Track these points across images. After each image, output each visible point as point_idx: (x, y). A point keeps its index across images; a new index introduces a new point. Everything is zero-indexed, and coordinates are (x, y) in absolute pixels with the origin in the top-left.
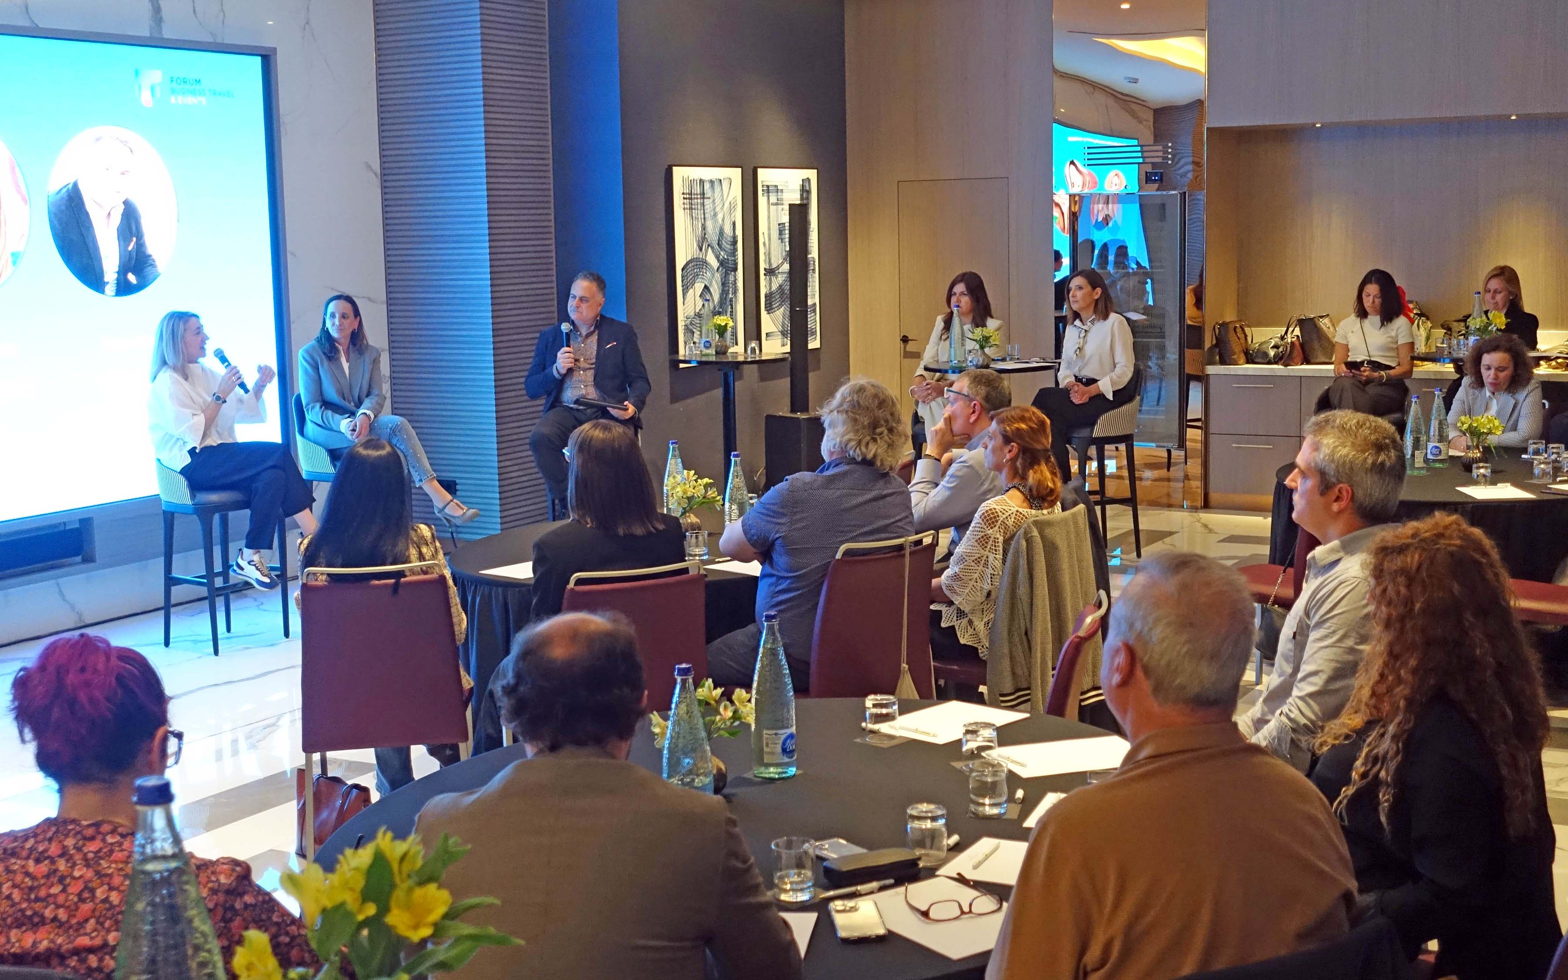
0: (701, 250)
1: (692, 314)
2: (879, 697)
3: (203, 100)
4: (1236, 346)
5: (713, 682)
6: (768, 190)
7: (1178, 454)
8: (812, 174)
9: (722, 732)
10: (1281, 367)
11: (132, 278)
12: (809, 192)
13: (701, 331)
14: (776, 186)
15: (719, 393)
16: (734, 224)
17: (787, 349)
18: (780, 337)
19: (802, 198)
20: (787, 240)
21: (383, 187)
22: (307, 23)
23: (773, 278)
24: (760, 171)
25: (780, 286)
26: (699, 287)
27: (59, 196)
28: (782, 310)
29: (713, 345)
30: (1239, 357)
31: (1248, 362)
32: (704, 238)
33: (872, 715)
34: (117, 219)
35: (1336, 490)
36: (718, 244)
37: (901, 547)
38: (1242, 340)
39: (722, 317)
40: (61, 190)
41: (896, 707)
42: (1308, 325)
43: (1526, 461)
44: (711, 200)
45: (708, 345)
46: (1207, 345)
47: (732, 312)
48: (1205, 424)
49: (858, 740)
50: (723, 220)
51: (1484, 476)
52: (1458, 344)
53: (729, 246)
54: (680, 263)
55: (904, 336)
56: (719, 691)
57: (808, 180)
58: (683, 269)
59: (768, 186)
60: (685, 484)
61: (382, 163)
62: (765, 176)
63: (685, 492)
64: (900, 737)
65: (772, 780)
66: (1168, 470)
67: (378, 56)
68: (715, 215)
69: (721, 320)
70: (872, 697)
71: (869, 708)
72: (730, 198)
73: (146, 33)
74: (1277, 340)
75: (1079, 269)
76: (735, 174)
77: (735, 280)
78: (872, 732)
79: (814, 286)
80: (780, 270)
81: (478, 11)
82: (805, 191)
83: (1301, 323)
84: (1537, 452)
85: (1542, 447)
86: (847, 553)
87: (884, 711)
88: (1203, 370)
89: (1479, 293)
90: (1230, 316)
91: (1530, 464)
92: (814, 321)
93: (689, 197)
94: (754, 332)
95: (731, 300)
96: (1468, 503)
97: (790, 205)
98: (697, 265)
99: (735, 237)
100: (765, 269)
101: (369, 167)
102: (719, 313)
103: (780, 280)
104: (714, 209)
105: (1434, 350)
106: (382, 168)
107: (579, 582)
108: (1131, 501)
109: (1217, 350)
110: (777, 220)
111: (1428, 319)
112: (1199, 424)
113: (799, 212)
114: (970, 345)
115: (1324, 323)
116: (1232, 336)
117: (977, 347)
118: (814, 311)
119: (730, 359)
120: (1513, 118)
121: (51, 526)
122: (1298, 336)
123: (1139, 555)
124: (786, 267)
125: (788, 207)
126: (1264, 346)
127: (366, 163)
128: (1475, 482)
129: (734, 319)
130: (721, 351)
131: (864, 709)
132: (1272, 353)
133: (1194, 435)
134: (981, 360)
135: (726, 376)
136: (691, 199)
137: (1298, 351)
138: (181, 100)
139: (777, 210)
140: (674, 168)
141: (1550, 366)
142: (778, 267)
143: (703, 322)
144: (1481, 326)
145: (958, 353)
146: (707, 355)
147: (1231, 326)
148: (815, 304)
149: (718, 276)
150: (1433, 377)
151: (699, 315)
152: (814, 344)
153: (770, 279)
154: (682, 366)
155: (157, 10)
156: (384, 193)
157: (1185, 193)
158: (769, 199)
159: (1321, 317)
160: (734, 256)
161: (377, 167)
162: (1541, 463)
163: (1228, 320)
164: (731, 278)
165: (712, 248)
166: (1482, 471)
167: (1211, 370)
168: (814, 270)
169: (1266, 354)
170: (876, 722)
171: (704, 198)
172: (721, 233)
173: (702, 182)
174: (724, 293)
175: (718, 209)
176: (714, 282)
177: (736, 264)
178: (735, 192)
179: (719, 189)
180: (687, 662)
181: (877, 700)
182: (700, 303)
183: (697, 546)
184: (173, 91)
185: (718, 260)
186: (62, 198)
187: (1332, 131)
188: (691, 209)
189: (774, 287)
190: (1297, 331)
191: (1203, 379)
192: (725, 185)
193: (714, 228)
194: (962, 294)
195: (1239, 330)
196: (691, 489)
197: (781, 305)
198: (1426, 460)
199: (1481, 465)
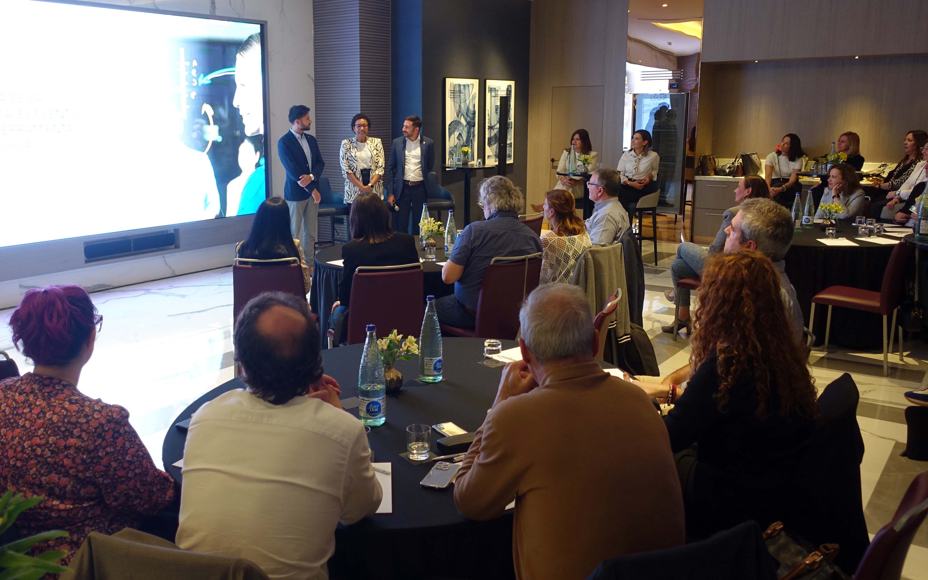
0: (458, 116)
1: (453, 146)
2: (492, 341)
4: (710, 166)
5: (397, 332)
6: (491, 90)
7: (680, 217)
8: (512, 83)
9: (401, 358)
10: (731, 177)
12: (510, 91)
13: (456, 154)
14: (495, 88)
15: (463, 183)
16: (474, 105)
17: (497, 163)
18: (494, 158)
19: (507, 94)
20: (499, 113)
21: (316, 86)
22: (282, 10)
23: (492, 131)
24: (487, 81)
25: (495, 134)
26: (457, 134)
28: (496, 145)
29: (461, 160)
30: (711, 172)
31: (715, 175)
32: (460, 111)
33: (487, 350)
35: (748, 243)
36: (466, 114)
37: (524, 260)
38: (713, 165)
39: (466, 148)
41: (500, 347)
42: (747, 158)
43: (854, 227)
44: (464, 94)
45: (459, 160)
46: (695, 167)
47: (472, 145)
48: (693, 203)
49: (480, 363)
50: (469, 103)
51: (832, 234)
52: (822, 168)
53: (471, 116)
54: (448, 122)
55: (552, 159)
56: (401, 336)
57: (510, 86)
58: (449, 125)
59: (491, 88)
60: (428, 224)
61: (315, 74)
62: (490, 83)
63: (428, 228)
64: (502, 362)
65: (428, 383)
66: (675, 224)
67: (314, 26)
68: (465, 101)
69: (465, 149)
70: (488, 341)
71: (486, 346)
72: (473, 93)
73: (208, 13)
74: (730, 164)
75: (636, 130)
76: (476, 82)
77: (474, 131)
78: (488, 358)
79: (511, 135)
80: (495, 127)
81: (358, 5)
82: (509, 91)
83: (743, 157)
84: (860, 222)
85: (863, 220)
86: (496, 261)
87: (494, 348)
88: (693, 178)
89: (834, 143)
90: (708, 153)
91: (857, 228)
92: (511, 151)
93: (453, 92)
94: (482, 154)
95: (472, 140)
96: (822, 247)
97: (501, 97)
98: (456, 124)
99: (474, 112)
100: (488, 126)
101: (309, 76)
102: (466, 146)
103: (495, 131)
104: (465, 98)
105: (809, 170)
106: (315, 77)
107: (360, 271)
108: (654, 239)
109: (701, 169)
110: (495, 104)
111: (807, 156)
112: (690, 203)
113: (505, 101)
114: (580, 163)
115: (754, 157)
116: (708, 163)
117: (582, 164)
118: (511, 146)
119: (470, 167)
120: (857, 58)
121: (160, 232)
122: (741, 163)
123: (656, 264)
124: (498, 126)
125: (499, 98)
126: (724, 167)
127: (308, 74)
128: (827, 237)
129: (472, 149)
130: (465, 163)
131: (484, 346)
132: (728, 171)
133: (688, 208)
134: (583, 170)
135: (466, 175)
136: (454, 93)
137: (740, 170)
139: (495, 99)
140: (447, 79)
141: (868, 180)
142: (494, 126)
143: (458, 149)
144: (834, 159)
145: (573, 167)
146: (458, 165)
147: (708, 158)
148: (511, 143)
149: (466, 129)
150: (807, 184)
151: (456, 146)
152: (510, 161)
153: (491, 131)
154: (447, 169)
155: (213, 3)
156: (316, 88)
157: (688, 94)
158: (491, 94)
159: (753, 154)
160: (474, 120)
161: (313, 76)
162: (863, 228)
163: (707, 154)
164: (472, 130)
165: (464, 116)
166: (831, 231)
167: (697, 178)
168: (511, 127)
169: (725, 171)
170: (489, 354)
171: (460, 93)
172: (468, 109)
173: (460, 85)
174: (468, 137)
175: (467, 98)
176: (464, 132)
177: (474, 124)
178: (475, 90)
179: (468, 89)
180: (373, 324)
181: (491, 342)
182: (457, 141)
183: (430, 254)
185: (466, 121)
187: (765, 64)
188: (454, 98)
189: (492, 135)
190: (741, 161)
191: (693, 182)
192: (471, 87)
193: (465, 106)
194: (577, 139)
195: (712, 159)
196: (431, 227)
197: (495, 143)
198: (801, 225)
199: (831, 228)
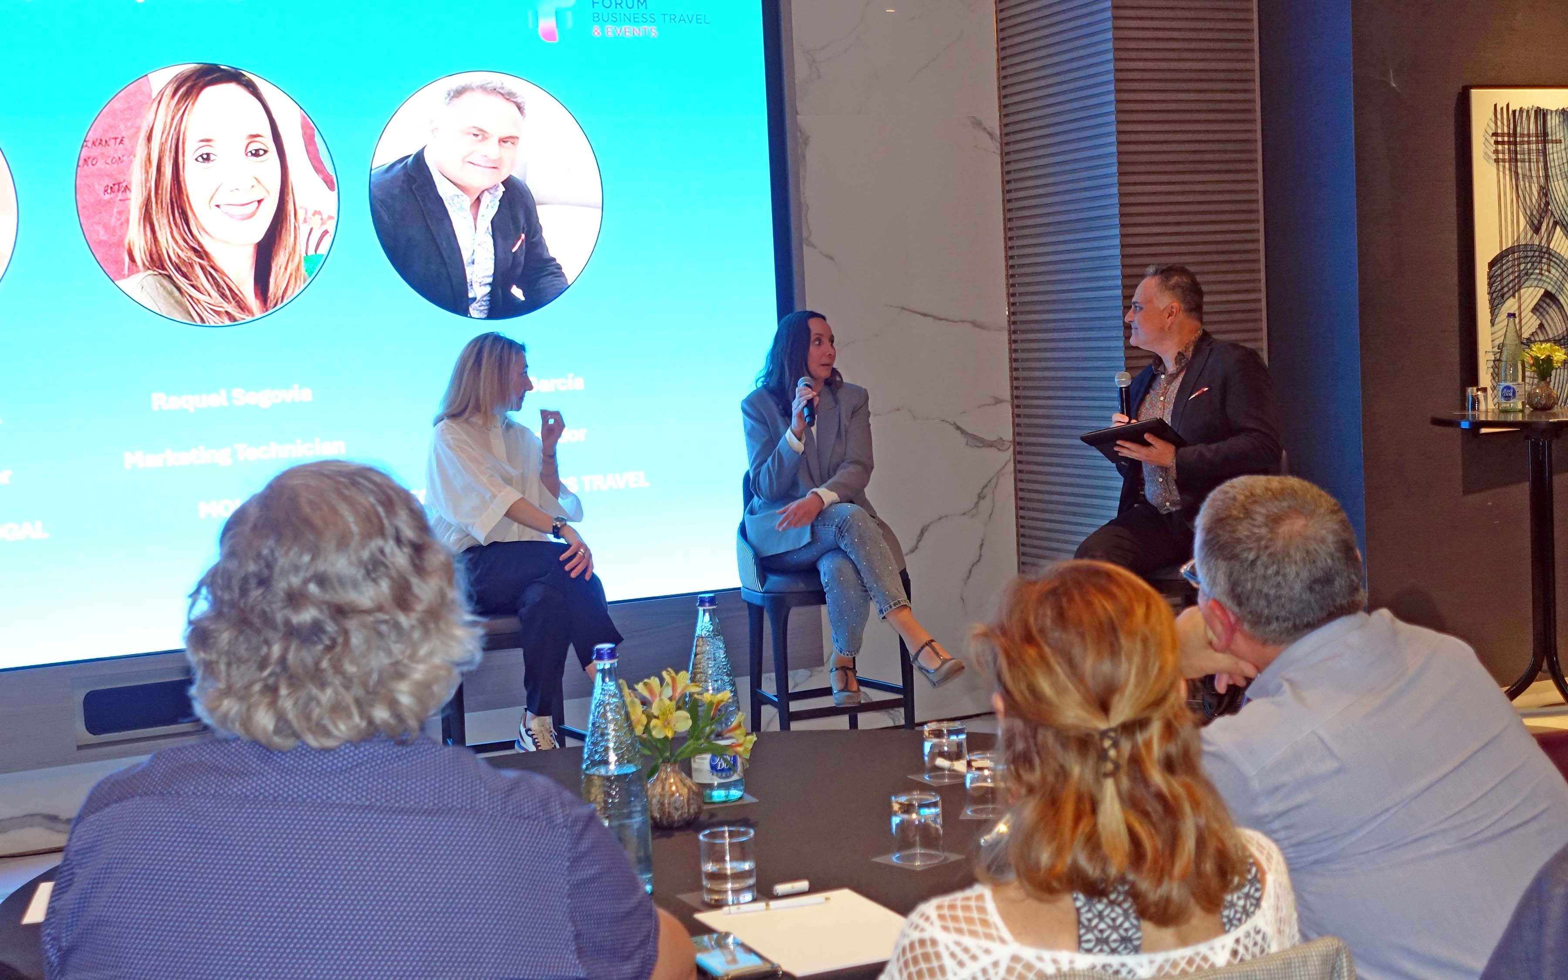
0: (1537, 230)
3: (653, 30)
11: (517, 292)
21: (1004, 154)
26: (1531, 294)
27: (389, 175)
32: (1544, 210)
34: (490, 207)
40: (393, 166)
54: (1486, 253)
58: (1492, 265)
93: (1510, 139)
98: (1526, 257)
136: (1513, 143)
138: (611, 30)
140: (1474, 92)
151: (1527, 343)
154: (1484, 430)
171: (1544, 141)
173: (1540, 113)
182: (1532, 321)
184: (596, 18)
186: (395, 178)
188: (1514, 160)
